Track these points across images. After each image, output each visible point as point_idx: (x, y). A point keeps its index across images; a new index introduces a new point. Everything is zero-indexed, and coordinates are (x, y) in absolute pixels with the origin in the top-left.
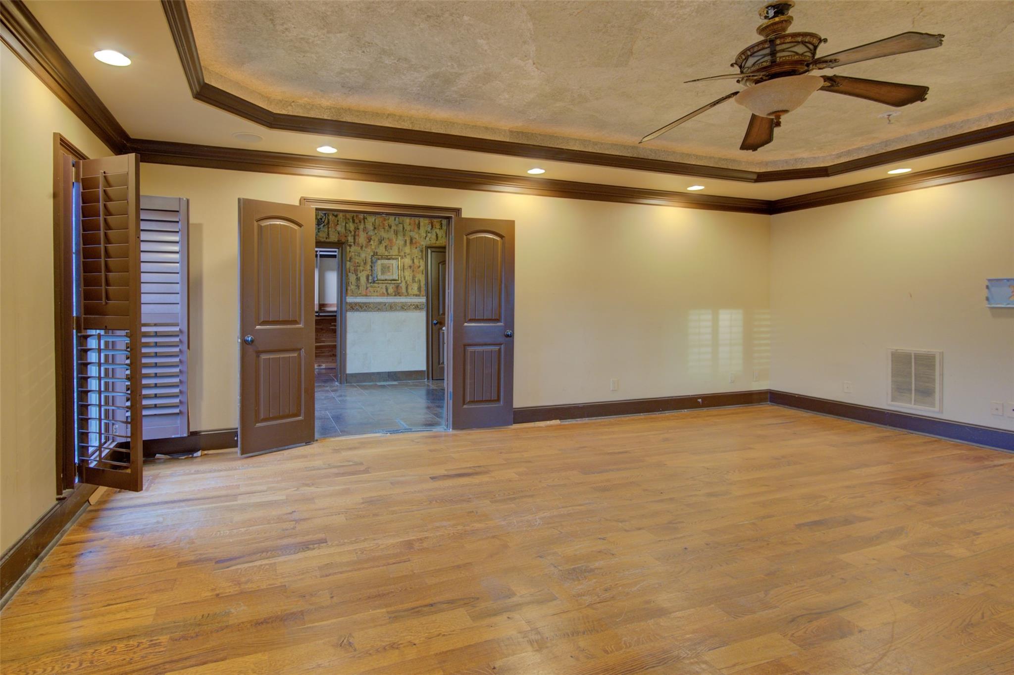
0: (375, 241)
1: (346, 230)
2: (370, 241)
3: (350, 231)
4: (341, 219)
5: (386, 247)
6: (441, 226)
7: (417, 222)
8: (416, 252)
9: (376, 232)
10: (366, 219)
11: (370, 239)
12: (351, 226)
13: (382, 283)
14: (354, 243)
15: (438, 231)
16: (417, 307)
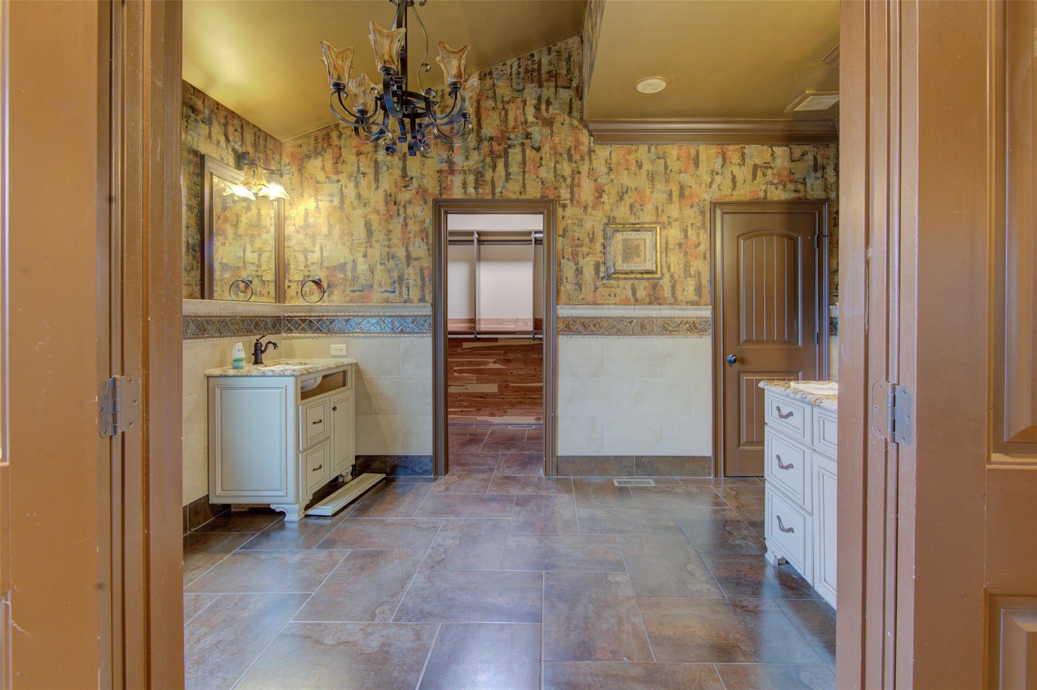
0: (612, 196)
1: (555, 177)
2: (601, 197)
3: (563, 177)
4: (548, 155)
5: (631, 206)
6: (743, 160)
7: (693, 153)
8: (691, 215)
9: (613, 177)
10: (594, 151)
11: (600, 192)
12: (566, 168)
13: (625, 279)
14: (572, 200)
15: (736, 170)
16: (693, 327)
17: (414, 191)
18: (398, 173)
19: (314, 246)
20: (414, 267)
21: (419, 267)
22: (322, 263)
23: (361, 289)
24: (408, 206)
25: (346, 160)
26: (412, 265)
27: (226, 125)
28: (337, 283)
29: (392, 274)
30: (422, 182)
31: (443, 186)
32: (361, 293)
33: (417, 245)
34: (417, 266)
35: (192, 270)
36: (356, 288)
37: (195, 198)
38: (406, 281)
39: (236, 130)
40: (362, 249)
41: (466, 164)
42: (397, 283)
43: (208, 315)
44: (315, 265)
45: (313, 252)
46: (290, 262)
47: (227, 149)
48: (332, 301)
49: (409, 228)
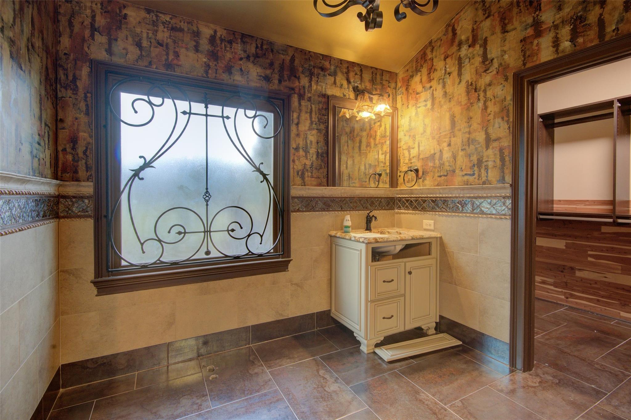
17: (495, 72)
18: (479, 59)
19: (414, 143)
20: (493, 148)
21: (498, 148)
22: (419, 156)
23: (446, 174)
24: (488, 89)
25: (436, 68)
26: (491, 147)
27: (348, 73)
28: (428, 170)
29: (472, 158)
30: (503, 59)
31: (528, 53)
32: (446, 178)
33: (497, 125)
34: (496, 147)
35: (321, 168)
36: (442, 174)
37: (323, 124)
38: (485, 164)
39: (356, 74)
40: (447, 140)
42: (476, 166)
43: (331, 196)
44: (415, 158)
45: (414, 148)
46: (400, 158)
47: (348, 88)
48: (425, 185)
49: (489, 110)
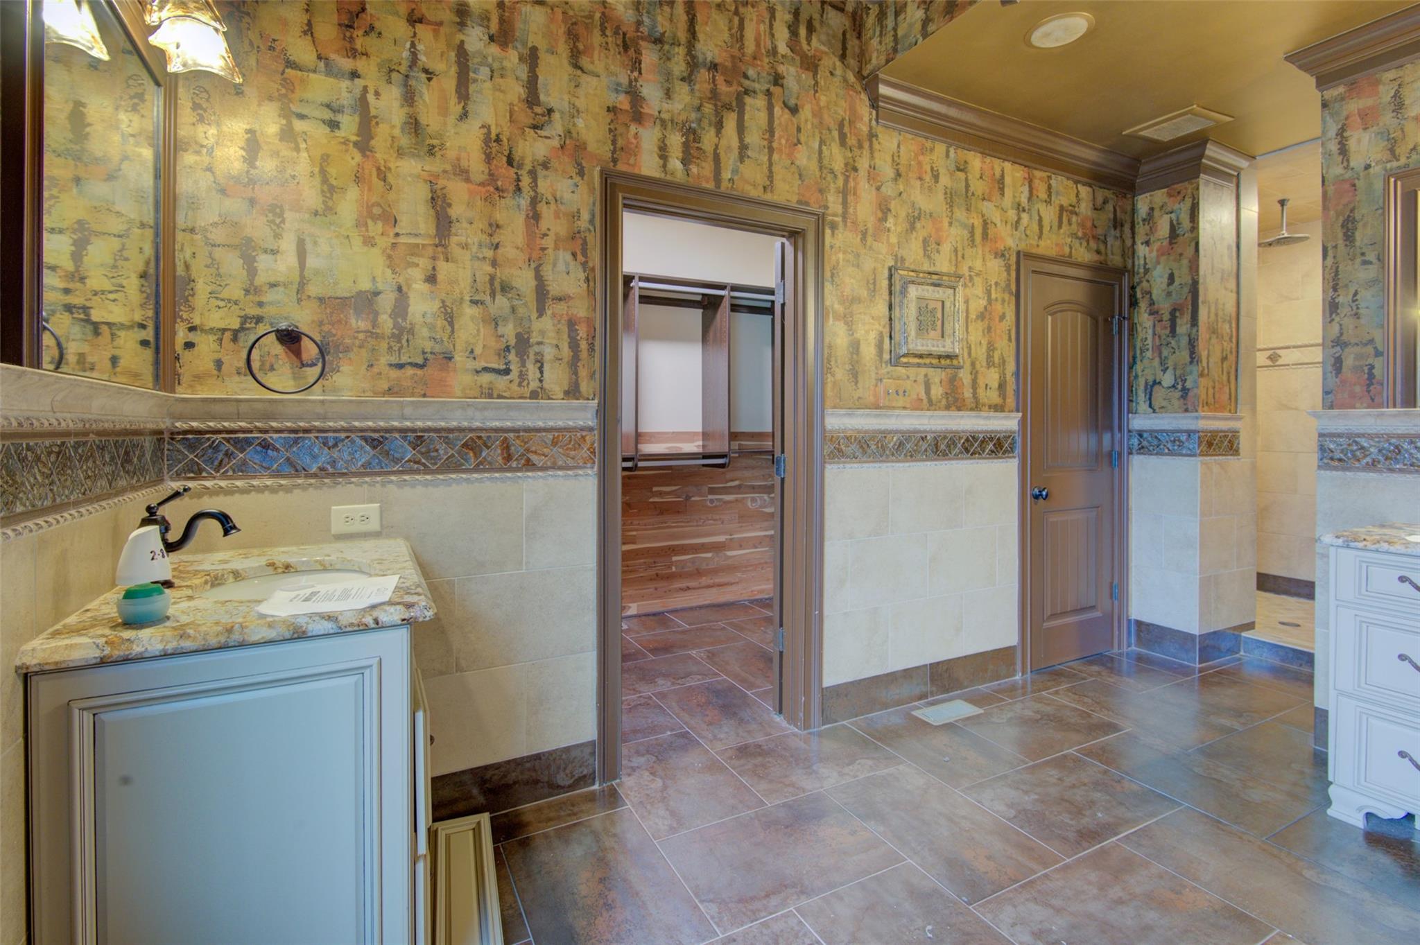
0: (900, 220)
1: (821, 168)
2: (884, 219)
3: (832, 172)
4: (809, 126)
5: (925, 242)
7: (997, 173)
8: (995, 269)
9: (901, 188)
10: (877, 136)
11: (884, 210)
12: (836, 157)
13: (919, 365)
14: (845, 216)
15: (1042, 207)
17: (556, 143)
18: (516, 91)
19: (277, 236)
20: (554, 315)
21: (566, 318)
22: (303, 284)
23: (420, 361)
24: (541, 173)
25: (377, 24)
26: (549, 312)
28: (347, 341)
29: (501, 330)
30: (574, 125)
31: (620, 143)
32: (419, 372)
33: (561, 266)
34: (561, 316)
36: (404, 359)
38: (536, 348)
40: (424, 262)
41: (666, 106)
42: (513, 351)
44: (281, 289)
45: (274, 252)
46: (194, 269)
48: (335, 390)
49: (544, 225)
